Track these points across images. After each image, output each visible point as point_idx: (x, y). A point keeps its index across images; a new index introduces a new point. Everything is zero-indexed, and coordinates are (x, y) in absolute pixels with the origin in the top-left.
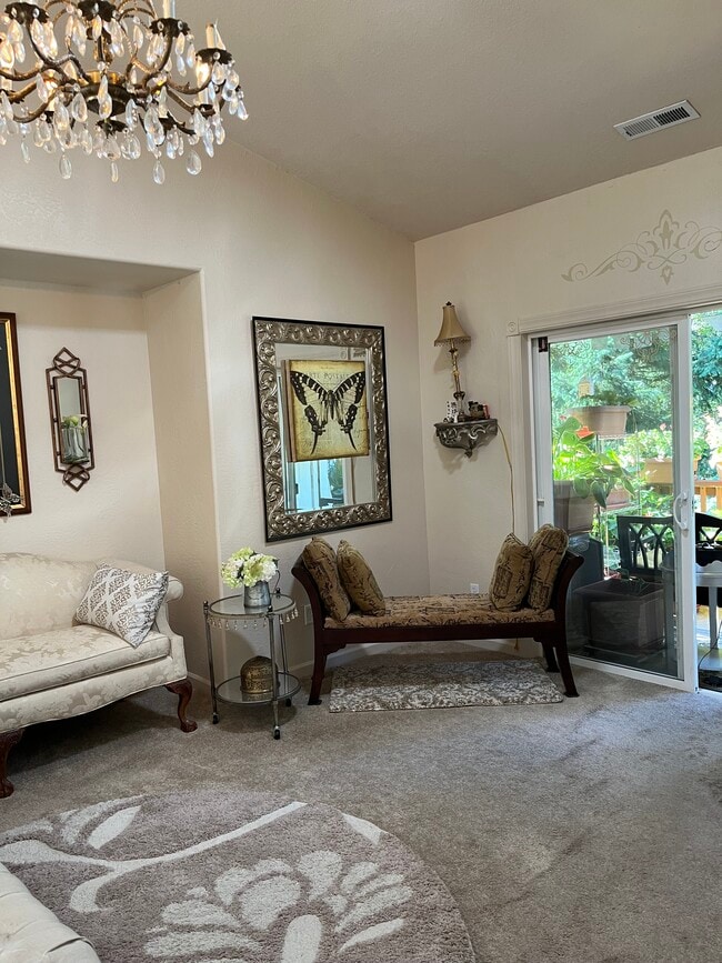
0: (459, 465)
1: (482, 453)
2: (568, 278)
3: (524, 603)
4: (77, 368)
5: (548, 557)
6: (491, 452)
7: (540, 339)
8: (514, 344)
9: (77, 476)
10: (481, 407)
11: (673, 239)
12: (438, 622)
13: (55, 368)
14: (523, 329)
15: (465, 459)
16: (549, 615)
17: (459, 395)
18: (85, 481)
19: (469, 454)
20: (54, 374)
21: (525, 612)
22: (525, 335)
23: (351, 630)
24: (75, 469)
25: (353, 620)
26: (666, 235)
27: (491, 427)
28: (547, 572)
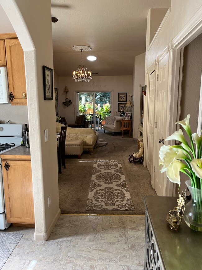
2: (82, 86)
6: (71, 106)
15: (67, 107)
22: (76, 92)
26: (93, 83)
27: (72, 103)
28: (83, 120)
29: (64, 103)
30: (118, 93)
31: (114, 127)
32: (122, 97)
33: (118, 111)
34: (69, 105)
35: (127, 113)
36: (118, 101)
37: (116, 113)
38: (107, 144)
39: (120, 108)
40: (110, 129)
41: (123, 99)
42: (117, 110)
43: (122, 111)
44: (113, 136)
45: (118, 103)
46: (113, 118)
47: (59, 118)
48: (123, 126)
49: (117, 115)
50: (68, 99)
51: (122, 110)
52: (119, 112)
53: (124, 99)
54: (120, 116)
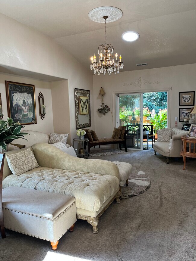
0: (102, 116)
1: (107, 114)
2: (124, 85)
3: (120, 138)
4: (42, 96)
5: (123, 130)
6: (109, 114)
7: (118, 95)
8: (113, 95)
9: (42, 117)
10: (108, 106)
11: (141, 82)
12: (108, 141)
13: (40, 96)
14: (115, 93)
15: (103, 115)
16: (124, 140)
17: (103, 104)
18: (43, 118)
19: (104, 114)
20: (39, 97)
21: (120, 139)
22: (115, 94)
23: (94, 144)
24: (42, 116)
25: (94, 142)
26: (140, 81)
27: (109, 109)
28: (123, 133)
29: (99, 110)
30: (180, 93)
31: (170, 148)
32: (187, 99)
33: (180, 121)
34: (106, 112)
35: (193, 127)
36: (180, 105)
37: (176, 123)
38: (148, 188)
39: (183, 117)
40: (162, 151)
41: (188, 101)
42: (177, 119)
43: (186, 122)
44: (168, 163)
45: (180, 109)
46: (169, 132)
47: (83, 133)
48: (184, 149)
49: (177, 127)
50: (105, 104)
51: (185, 120)
52: (181, 123)
53: (190, 101)
54: (183, 129)
